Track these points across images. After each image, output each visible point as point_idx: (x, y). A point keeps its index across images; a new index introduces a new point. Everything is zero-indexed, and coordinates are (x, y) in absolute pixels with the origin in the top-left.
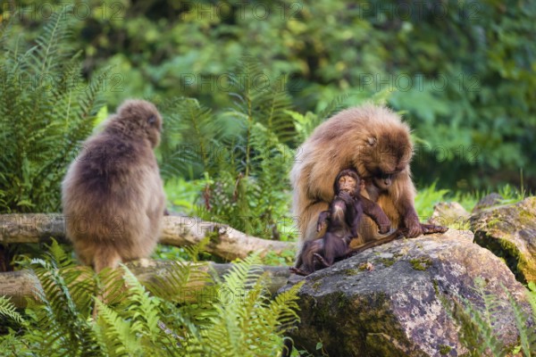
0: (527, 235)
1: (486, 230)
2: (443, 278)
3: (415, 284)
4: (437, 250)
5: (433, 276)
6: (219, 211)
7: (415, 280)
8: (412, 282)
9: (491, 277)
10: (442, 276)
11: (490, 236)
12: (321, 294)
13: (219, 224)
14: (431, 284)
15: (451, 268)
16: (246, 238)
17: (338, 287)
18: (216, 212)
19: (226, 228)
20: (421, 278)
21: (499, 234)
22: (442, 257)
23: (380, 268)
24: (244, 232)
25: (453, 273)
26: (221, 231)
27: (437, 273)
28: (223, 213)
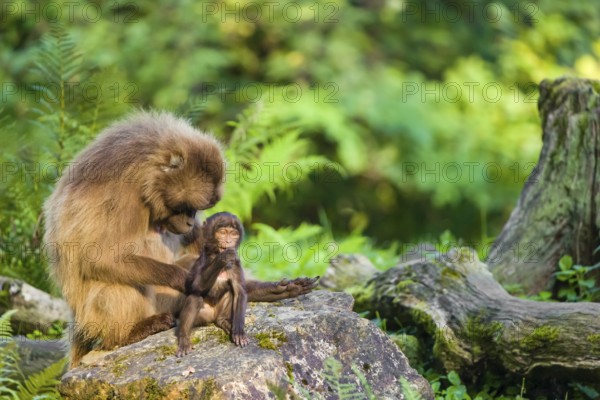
0: (449, 304)
1: (393, 295)
2: (303, 362)
3: (260, 368)
4: (296, 321)
5: (286, 358)
6: (14, 260)
7: (259, 362)
8: (254, 366)
9: (373, 362)
10: (300, 357)
11: (398, 304)
12: (124, 382)
13: (12, 281)
14: (284, 369)
15: (314, 347)
16: (50, 301)
17: (149, 371)
18: (9, 262)
19: (20, 286)
20: (269, 360)
21: (411, 301)
22: (302, 331)
23: (213, 346)
24: (48, 292)
25: (316, 353)
26: (14, 289)
27: (294, 354)
28: (20, 263)
